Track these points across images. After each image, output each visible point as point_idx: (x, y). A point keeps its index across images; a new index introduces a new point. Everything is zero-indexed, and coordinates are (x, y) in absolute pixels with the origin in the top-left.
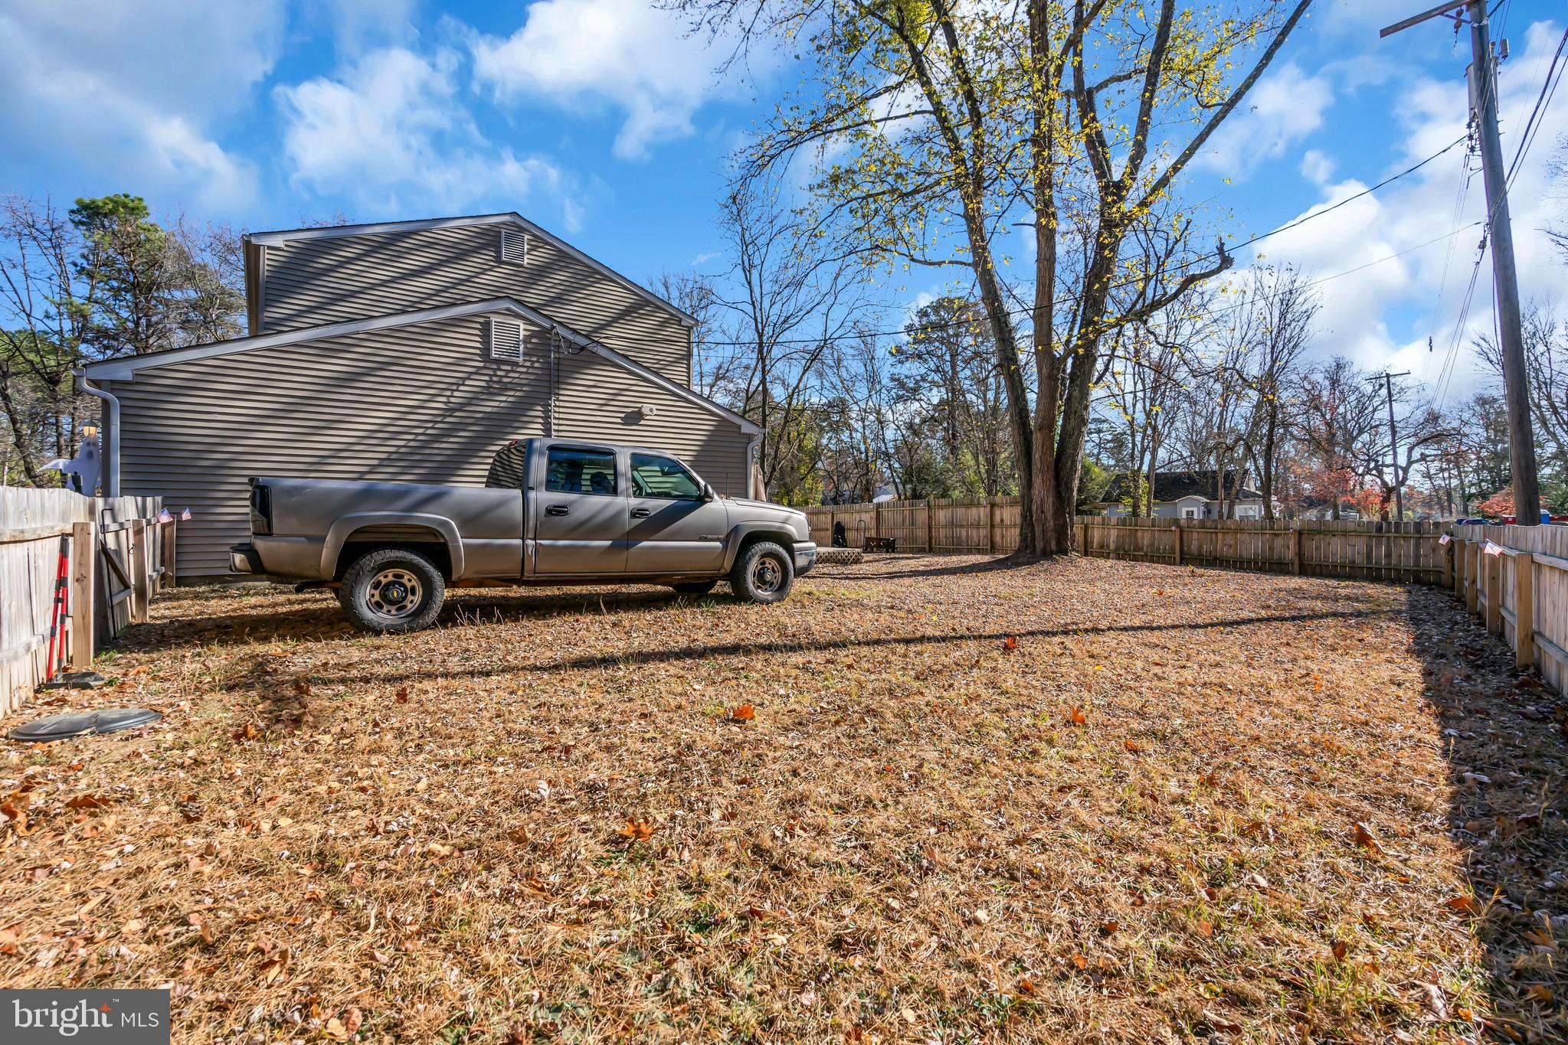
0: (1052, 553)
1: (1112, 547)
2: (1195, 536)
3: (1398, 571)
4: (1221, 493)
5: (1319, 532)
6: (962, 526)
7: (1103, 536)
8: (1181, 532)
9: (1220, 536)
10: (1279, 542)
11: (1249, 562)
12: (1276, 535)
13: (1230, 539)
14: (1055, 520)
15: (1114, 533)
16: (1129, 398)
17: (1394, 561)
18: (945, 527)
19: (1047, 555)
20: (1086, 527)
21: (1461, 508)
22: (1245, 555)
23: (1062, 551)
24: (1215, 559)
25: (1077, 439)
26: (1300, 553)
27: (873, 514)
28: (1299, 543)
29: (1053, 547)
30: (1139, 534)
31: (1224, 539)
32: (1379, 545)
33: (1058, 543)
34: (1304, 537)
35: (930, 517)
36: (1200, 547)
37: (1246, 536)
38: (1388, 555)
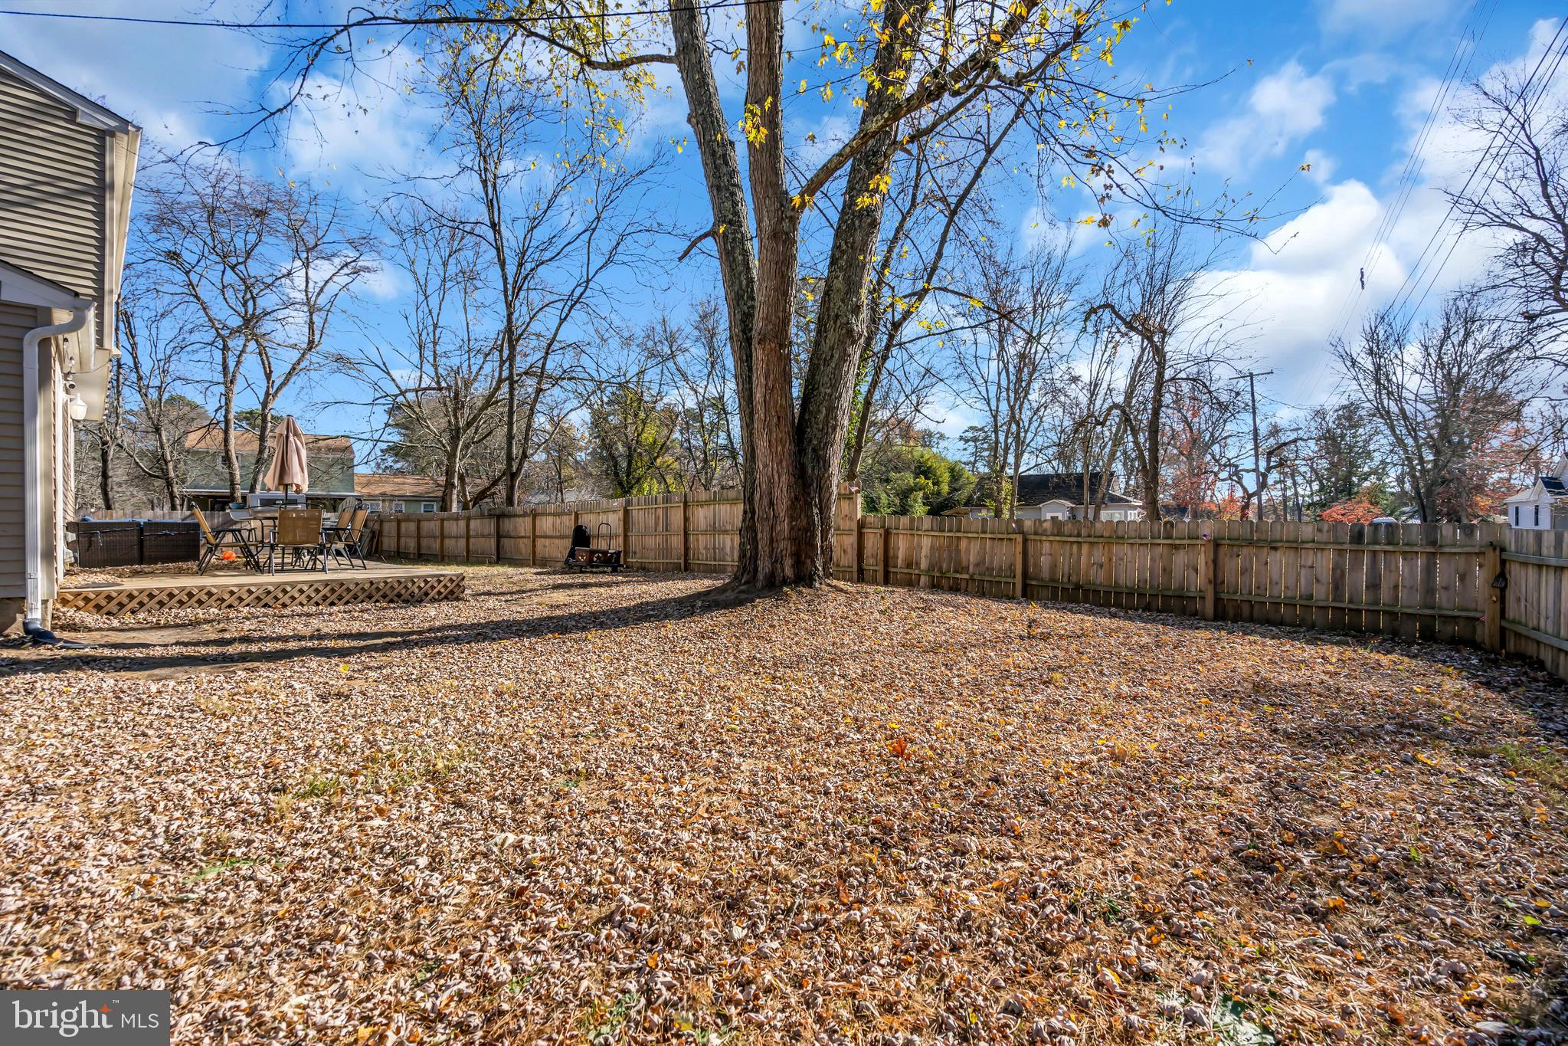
0: (785, 582)
1: (924, 565)
2: (1046, 546)
3: (1392, 615)
4: (1087, 496)
5: (1250, 543)
6: (725, 532)
7: (910, 549)
8: (1025, 541)
9: (1085, 548)
10: (1180, 559)
11: (1130, 594)
12: (1177, 547)
13: (1099, 556)
14: (792, 518)
15: (926, 542)
16: (993, 389)
17: (1385, 595)
18: (705, 533)
19: (773, 586)
20: (887, 534)
22: (1122, 582)
23: (804, 578)
24: (1077, 587)
25: (838, 367)
26: (1216, 581)
27: (621, 514)
28: (1215, 562)
29: (789, 572)
30: (963, 544)
31: (1090, 555)
32: (1356, 565)
33: (798, 564)
34: (1223, 550)
35: (686, 519)
36: (1054, 566)
37: (1126, 548)
38: (1374, 586)
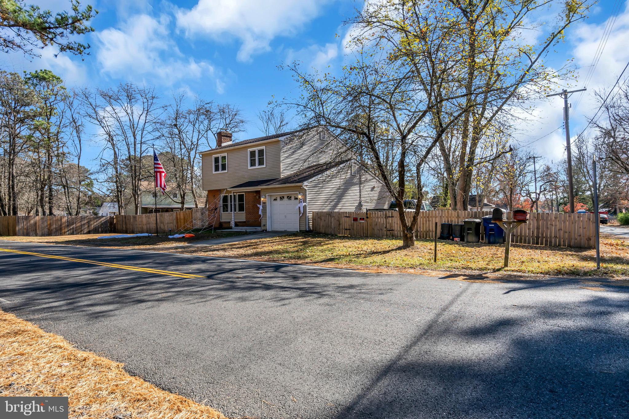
21: (556, 209)
